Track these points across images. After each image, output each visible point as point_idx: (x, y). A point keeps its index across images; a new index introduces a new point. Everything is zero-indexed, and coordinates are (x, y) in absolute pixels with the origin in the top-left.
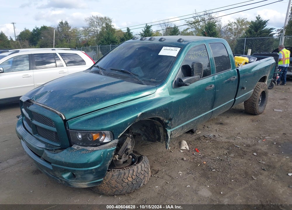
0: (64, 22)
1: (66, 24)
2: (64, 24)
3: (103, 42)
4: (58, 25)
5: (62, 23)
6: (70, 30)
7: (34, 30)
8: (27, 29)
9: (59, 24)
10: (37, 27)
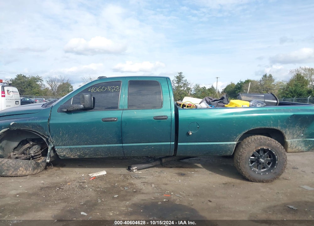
0: (268, 75)
1: (270, 77)
2: (268, 77)
3: (287, 94)
4: (261, 78)
5: (265, 76)
6: (273, 83)
7: (238, 83)
8: (233, 83)
9: (263, 77)
10: (242, 81)
